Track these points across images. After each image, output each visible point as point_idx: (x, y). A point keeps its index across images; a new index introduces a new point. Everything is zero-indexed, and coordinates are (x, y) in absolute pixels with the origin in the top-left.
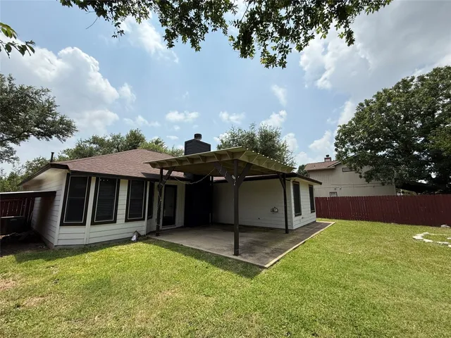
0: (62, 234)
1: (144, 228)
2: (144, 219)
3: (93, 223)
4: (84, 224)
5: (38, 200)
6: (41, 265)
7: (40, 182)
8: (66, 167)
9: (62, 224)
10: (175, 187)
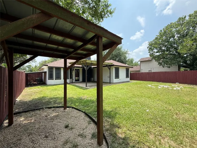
0: (49, 82)
1: (69, 81)
2: (69, 79)
3: (55, 79)
4: (53, 79)
5: (43, 73)
6: (45, 87)
7: (43, 69)
8: (47, 65)
9: (49, 79)
10: (79, 70)
